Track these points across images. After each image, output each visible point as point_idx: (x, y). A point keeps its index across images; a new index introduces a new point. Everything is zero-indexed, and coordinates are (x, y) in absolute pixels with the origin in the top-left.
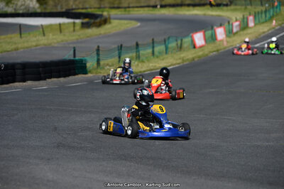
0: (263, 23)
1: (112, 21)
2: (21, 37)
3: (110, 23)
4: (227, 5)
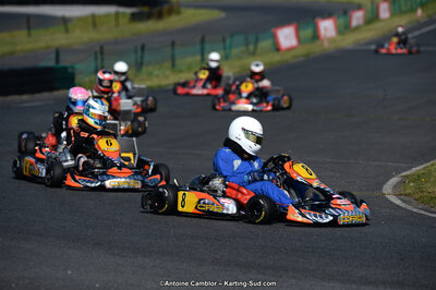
1: (183, 10)
2: (29, 34)
3: (178, 13)
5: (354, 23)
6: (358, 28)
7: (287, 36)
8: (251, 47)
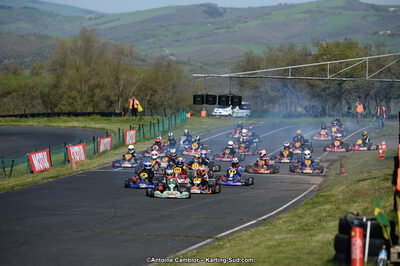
0: (148, 140)
4: (119, 115)
5: (102, 148)
6: (104, 152)
7: (40, 160)
8: (8, 169)
